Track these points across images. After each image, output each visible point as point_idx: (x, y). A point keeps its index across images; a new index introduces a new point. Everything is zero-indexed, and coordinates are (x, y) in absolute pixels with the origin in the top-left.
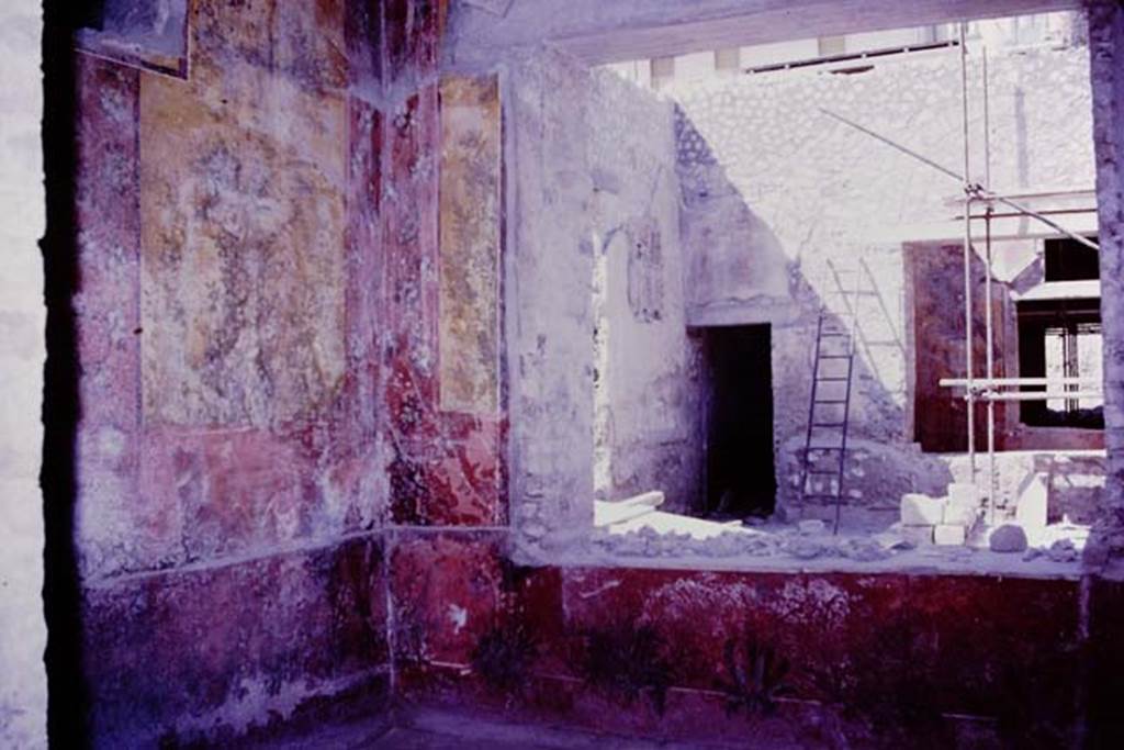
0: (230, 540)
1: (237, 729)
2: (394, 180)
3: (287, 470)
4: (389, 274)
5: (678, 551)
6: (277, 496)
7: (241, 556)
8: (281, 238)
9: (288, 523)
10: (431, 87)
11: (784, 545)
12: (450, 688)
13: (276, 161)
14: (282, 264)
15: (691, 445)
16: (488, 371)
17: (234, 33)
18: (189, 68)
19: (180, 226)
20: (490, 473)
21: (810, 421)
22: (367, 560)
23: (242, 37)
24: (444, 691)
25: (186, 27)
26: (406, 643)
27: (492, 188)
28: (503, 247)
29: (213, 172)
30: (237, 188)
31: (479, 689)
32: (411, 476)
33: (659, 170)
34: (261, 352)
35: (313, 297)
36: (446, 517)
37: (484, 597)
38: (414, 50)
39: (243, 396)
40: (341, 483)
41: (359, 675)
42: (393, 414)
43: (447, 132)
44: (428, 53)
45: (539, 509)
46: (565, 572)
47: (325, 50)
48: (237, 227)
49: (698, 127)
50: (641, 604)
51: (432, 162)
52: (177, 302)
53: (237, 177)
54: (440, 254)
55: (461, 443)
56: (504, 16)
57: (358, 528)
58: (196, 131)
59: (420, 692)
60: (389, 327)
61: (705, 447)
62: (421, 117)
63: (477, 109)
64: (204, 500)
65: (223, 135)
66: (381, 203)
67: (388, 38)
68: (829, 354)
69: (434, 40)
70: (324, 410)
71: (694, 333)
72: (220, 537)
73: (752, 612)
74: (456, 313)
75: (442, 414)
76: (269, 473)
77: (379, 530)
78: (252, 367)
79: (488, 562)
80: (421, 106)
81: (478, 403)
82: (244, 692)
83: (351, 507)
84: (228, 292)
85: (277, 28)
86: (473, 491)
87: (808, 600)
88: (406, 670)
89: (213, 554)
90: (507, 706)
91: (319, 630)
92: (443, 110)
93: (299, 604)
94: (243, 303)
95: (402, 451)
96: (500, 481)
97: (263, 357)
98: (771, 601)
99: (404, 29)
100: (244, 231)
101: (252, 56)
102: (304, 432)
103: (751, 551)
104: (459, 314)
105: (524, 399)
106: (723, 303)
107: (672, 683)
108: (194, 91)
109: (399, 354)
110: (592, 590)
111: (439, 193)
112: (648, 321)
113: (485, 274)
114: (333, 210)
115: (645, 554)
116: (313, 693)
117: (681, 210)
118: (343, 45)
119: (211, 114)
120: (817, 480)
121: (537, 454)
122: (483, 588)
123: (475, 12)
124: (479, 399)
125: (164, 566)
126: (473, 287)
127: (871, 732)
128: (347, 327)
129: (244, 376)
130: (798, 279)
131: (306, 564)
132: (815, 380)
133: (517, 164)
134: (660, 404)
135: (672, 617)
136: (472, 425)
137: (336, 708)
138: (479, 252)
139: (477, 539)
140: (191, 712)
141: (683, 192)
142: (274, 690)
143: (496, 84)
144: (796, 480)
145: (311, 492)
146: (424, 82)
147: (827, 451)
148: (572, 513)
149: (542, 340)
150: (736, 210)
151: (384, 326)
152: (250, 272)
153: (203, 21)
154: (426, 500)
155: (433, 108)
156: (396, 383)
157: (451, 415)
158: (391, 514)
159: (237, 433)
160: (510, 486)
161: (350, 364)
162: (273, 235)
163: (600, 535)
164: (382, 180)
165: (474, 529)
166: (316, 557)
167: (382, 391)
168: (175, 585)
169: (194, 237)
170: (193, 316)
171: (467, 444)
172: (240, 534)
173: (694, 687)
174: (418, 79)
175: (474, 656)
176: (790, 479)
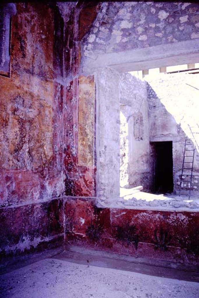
0: (20, 200)
1: (22, 250)
2: (66, 104)
3: (36, 181)
4: (65, 129)
5: (142, 204)
6: (34, 188)
7: (24, 204)
8: (35, 119)
9: (37, 195)
10: (76, 79)
11: (171, 204)
12: (80, 240)
13: (34, 99)
14: (35, 126)
15: (151, 173)
16: (91, 155)
17: (23, 65)
18: (10, 75)
19: (8, 116)
20: (91, 183)
21: (183, 168)
22: (58, 205)
23: (25, 66)
24: (78, 241)
25: (10, 64)
26: (69, 228)
27: (92, 106)
28: (95, 122)
29: (17, 102)
30: (23, 106)
31: (88, 241)
32: (70, 183)
33: (142, 100)
34: (29, 150)
35: (44, 135)
36: (79, 194)
37: (89, 216)
38: (72, 69)
39: (24, 162)
40: (51, 184)
41: (56, 236)
42: (66, 166)
43: (81, 91)
44: (76, 69)
45: (104, 193)
46: (111, 210)
47: (48, 69)
48: (23, 117)
49: (153, 89)
50: (131, 219)
51: (76, 99)
52: (6, 137)
53: (23, 103)
54: (78, 124)
55: (83, 174)
56: (96, 59)
57: (56, 197)
58: (12, 91)
59: (72, 241)
60: (65, 143)
61: (155, 174)
62: (74, 87)
63: (89, 85)
64: (14, 189)
65: (19, 92)
66: (63, 110)
67: (65, 66)
68: (188, 149)
69: (77, 66)
70: (47, 165)
71: (152, 143)
72: (18, 199)
73: (162, 222)
74: (83, 139)
75: (79, 166)
76: (31, 182)
77: (62, 197)
78: (27, 154)
79: (90, 207)
80: (74, 84)
81: (88, 164)
82: (24, 240)
83: (54, 191)
84: (20, 134)
85: (35, 63)
86: (87, 187)
87: (177, 219)
88: (68, 235)
89: (16, 203)
90: (95, 246)
91: (44, 224)
92: (80, 85)
93: (39, 217)
94: (24, 137)
95: (68, 176)
96: (94, 185)
97: (30, 151)
98: (167, 219)
99: (69, 63)
100: (25, 118)
101: (28, 71)
102: (41, 171)
103: (162, 205)
104: (84, 140)
105: (101, 163)
106: (160, 136)
107: (139, 241)
108: (12, 81)
109: (67, 151)
110: (118, 215)
111: (78, 107)
112: (139, 140)
113: (90, 129)
114: (50, 112)
115: (133, 205)
116: (42, 241)
117: (148, 111)
118: (53, 68)
119: (16, 87)
120: (185, 183)
121: (104, 178)
122: (89, 213)
123: (88, 58)
124: (89, 162)
125: (2, 206)
126: (87, 132)
127: (195, 256)
128: (53, 143)
129: (25, 156)
130: (180, 130)
131: (41, 206)
132: (184, 157)
133: (99, 100)
134: (142, 163)
135: (140, 223)
136: (87, 169)
137: (49, 245)
138: (89, 123)
139: (88, 200)
140: (9, 245)
141: (149, 106)
142: (32, 240)
143: (93, 78)
144: (179, 183)
145: (43, 187)
146: (75, 77)
147: (187, 176)
148: (114, 194)
149: (105, 147)
150: (163, 111)
151: (64, 143)
152: (27, 128)
153: (14, 62)
154: (74, 189)
155: (77, 84)
156: (67, 158)
157: (81, 167)
158: (65, 193)
159: (22, 172)
160: (97, 186)
161: (54, 153)
162: (33, 119)
163: (121, 200)
164: (63, 104)
165: (87, 197)
166: (44, 204)
167: (63, 160)
168: (6, 212)
169: (11, 119)
170: (11, 140)
171: (85, 175)
172: (23, 198)
173: (146, 242)
174: (73, 76)
175: (86, 232)
176: (177, 183)
